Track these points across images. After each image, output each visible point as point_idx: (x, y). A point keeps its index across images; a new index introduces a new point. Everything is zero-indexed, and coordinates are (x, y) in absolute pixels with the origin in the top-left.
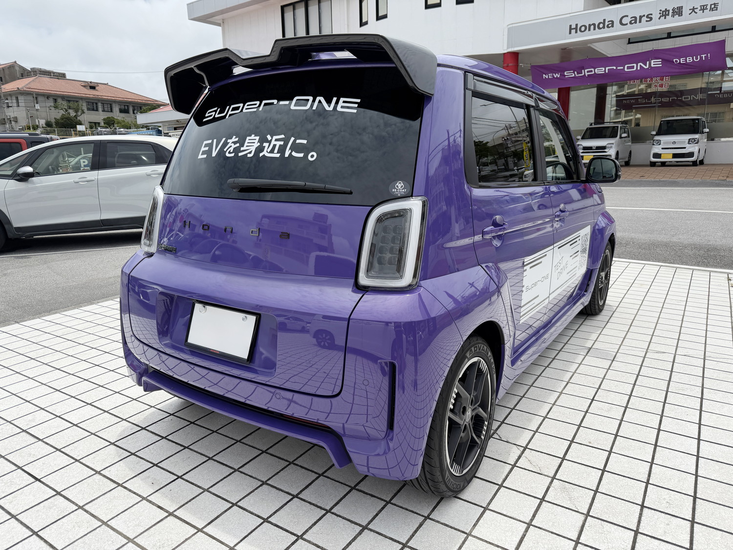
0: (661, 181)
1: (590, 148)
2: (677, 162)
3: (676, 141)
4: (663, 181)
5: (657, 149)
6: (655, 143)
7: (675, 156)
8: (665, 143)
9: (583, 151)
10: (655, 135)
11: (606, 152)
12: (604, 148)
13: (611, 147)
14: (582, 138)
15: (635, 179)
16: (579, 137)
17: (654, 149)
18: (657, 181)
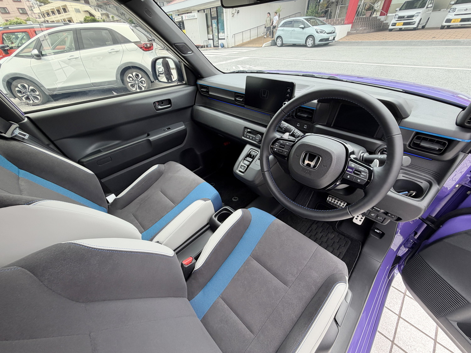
0: (447, 41)
1: (403, 17)
2: (461, 25)
3: (468, 8)
4: (449, 41)
5: (451, 16)
6: (451, 11)
7: (463, 20)
8: (459, 10)
9: (397, 19)
10: (453, 4)
11: (413, 19)
12: (413, 16)
13: (418, 16)
14: (400, 10)
15: (428, 40)
16: (398, 9)
17: (449, 15)
18: (444, 41)
